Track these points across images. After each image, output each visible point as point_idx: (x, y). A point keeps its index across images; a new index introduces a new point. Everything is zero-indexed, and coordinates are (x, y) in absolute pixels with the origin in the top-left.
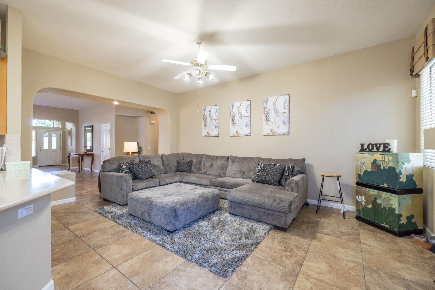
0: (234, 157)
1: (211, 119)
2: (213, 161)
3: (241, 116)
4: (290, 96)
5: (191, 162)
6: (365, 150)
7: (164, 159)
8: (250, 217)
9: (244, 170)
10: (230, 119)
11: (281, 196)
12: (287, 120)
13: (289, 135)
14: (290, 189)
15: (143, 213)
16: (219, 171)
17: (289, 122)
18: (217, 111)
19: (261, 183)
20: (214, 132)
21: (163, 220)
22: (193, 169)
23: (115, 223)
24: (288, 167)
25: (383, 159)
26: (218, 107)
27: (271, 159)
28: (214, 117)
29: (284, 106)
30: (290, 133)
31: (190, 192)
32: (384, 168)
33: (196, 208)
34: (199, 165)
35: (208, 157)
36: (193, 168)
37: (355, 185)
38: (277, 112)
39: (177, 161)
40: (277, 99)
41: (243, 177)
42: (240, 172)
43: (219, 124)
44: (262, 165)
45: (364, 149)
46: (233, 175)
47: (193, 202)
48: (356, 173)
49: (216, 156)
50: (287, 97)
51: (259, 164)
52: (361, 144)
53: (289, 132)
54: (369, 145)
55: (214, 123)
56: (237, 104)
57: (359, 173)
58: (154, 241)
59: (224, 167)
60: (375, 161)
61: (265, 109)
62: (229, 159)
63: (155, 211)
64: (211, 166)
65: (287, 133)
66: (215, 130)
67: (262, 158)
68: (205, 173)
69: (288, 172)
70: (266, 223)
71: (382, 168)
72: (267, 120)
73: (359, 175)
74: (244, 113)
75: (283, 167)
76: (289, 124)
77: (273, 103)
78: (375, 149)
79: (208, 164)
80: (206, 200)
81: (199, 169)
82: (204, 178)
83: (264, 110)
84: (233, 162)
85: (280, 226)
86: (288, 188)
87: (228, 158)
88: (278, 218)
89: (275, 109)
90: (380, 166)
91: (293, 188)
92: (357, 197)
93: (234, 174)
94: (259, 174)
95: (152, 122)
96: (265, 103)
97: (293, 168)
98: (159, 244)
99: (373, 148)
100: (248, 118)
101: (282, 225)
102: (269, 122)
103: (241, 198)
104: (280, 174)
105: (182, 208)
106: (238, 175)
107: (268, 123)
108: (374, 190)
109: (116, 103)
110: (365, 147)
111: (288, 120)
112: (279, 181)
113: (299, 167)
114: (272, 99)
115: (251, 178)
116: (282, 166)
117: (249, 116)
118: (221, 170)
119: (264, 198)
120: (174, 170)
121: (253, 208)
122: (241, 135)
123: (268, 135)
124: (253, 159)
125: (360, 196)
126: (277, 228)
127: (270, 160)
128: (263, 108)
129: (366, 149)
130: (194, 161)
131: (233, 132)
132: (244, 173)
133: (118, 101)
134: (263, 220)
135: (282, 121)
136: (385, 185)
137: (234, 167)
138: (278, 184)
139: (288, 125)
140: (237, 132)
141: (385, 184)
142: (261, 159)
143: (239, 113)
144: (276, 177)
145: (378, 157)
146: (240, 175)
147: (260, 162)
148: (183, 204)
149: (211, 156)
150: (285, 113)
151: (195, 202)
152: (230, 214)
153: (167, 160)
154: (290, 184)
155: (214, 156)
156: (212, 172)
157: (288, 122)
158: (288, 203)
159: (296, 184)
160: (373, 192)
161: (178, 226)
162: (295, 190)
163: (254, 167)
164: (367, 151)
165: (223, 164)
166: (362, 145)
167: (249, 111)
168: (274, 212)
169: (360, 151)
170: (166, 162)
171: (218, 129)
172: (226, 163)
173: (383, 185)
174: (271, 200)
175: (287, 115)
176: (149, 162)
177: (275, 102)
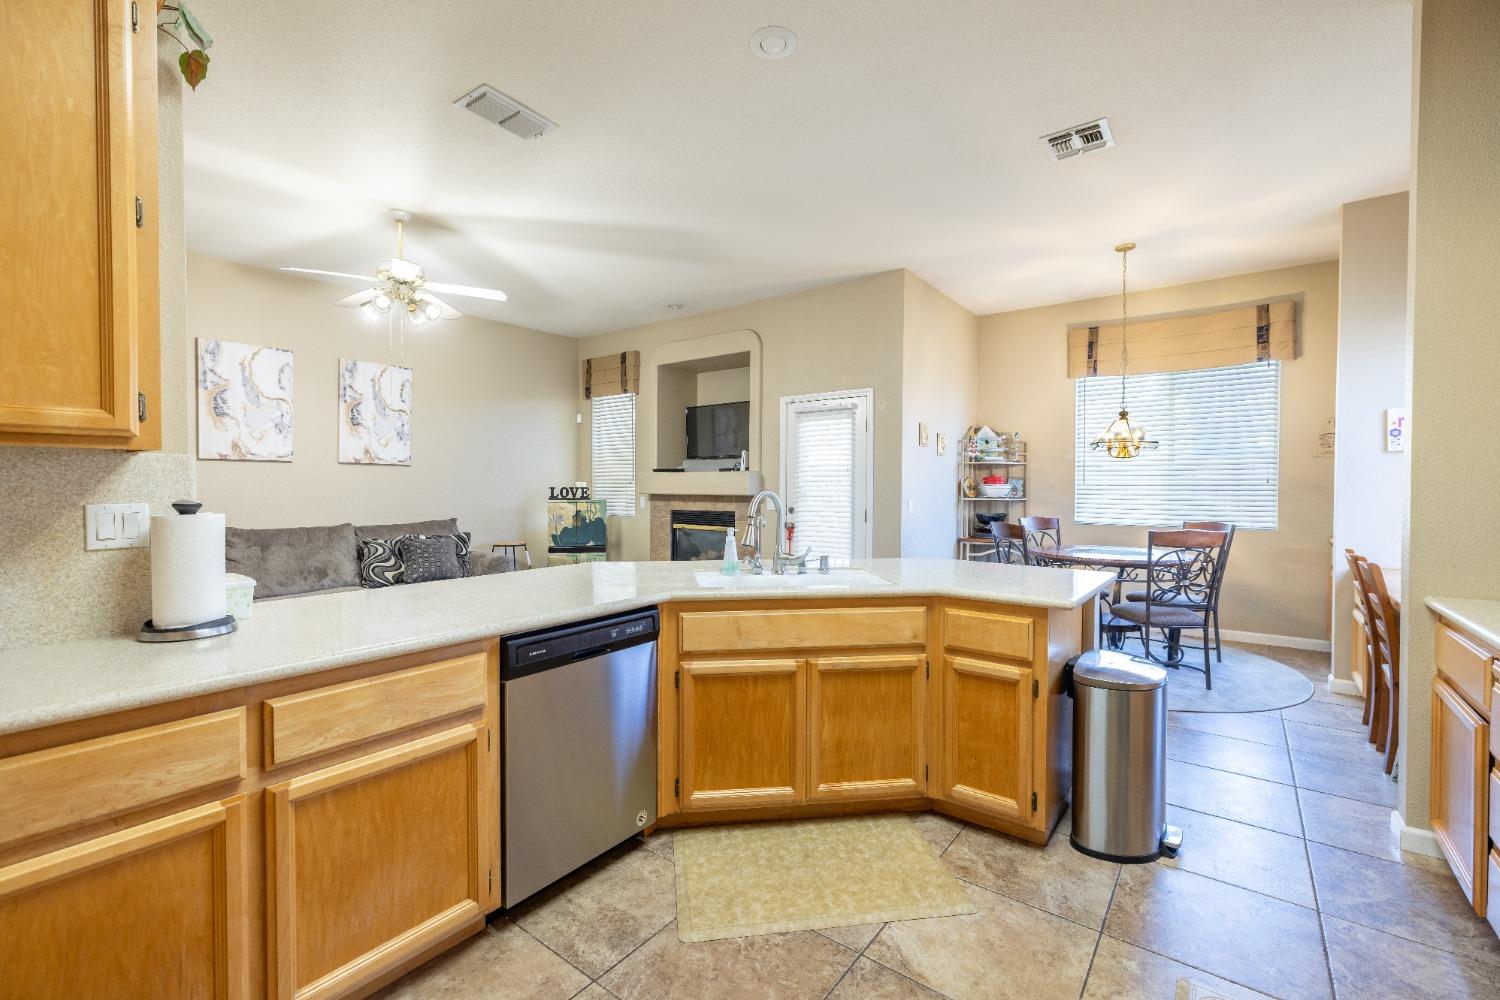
6: (556, 498)
12: (408, 429)
13: (410, 465)
25: (586, 509)
29: (401, 396)
32: (590, 520)
38: (382, 407)
45: (555, 495)
48: (551, 533)
50: (409, 374)
52: (550, 488)
53: (410, 458)
54: (561, 490)
56: (235, 351)
57: (554, 533)
60: (578, 512)
61: (349, 391)
65: (409, 462)
71: (588, 521)
72: (354, 422)
73: (554, 537)
77: (373, 380)
78: (570, 496)
83: (342, 393)
89: (377, 396)
90: (585, 519)
96: (347, 374)
99: (567, 493)
100: (287, 408)
110: (557, 492)
117: (290, 400)
123: (355, 463)
128: (342, 386)
129: (558, 495)
136: (591, 543)
140: (235, 446)
141: (591, 541)
142: (356, 528)
145: (583, 506)
150: (403, 411)
157: (410, 434)
164: (562, 499)
166: (552, 489)
167: (287, 384)
169: (549, 499)
173: (588, 545)
175: (407, 418)
177: (376, 380)
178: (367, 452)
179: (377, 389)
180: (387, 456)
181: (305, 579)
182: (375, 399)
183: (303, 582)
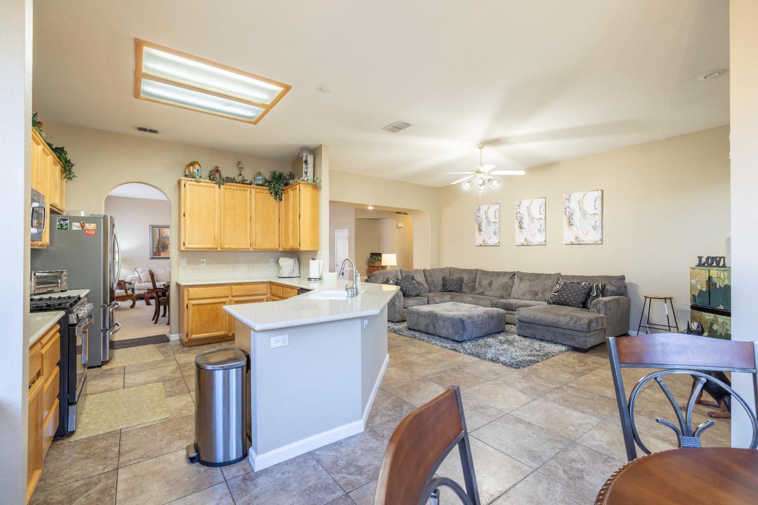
0: (521, 273)
1: (489, 222)
2: (492, 279)
3: (532, 219)
4: (602, 191)
5: (461, 280)
6: (703, 265)
7: (427, 275)
8: (543, 338)
9: (537, 290)
10: (517, 222)
11: (579, 315)
12: (599, 224)
13: (602, 244)
14: (596, 310)
15: (427, 325)
16: (501, 291)
17: (602, 227)
18: (497, 211)
19: (559, 304)
20: (493, 240)
21: (450, 331)
22: (465, 289)
23: (397, 335)
24: (597, 286)
25: (719, 276)
26: (497, 206)
27: (575, 276)
28: (492, 219)
29: (595, 206)
30: (604, 241)
31: (471, 309)
32: (720, 286)
33: (482, 324)
34: (472, 284)
35: (485, 273)
36: (464, 287)
37: (689, 309)
38: (584, 214)
39: (443, 278)
40: (584, 196)
41: (536, 299)
42: (531, 293)
43: (499, 229)
44: (562, 283)
45: (702, 263)
46: (520, 297)
47: (478, 317)
48: (691, 293)
49: (496, 272)
50: (599, 193)
51: (557, 283)
52: (698, 257)
53: (602, 240)
54: (708, 258)
55: (493, 227)
56: (525, 203)
57: (694, 293)
58: (446, 347)
59: (509, 286)
60: (710, 278)
61: (568, 209)
62: (516, 275)
63: (441, 323)
64: (490, 284)
65: (600, 242)
66: (494, 237)
67: (563, 274)
68: (482, 294)
69: (596, 292)
70: (563, 344)
71: (718, 287)
72: (571, 224)
73: (694, 296)
74: (536, 214)
75: (591, 285)
76: (602, 229)
77: (579, 201)
78: (714, 264)
79: (485, 282)
80: (491, 318)
81: (473, 289)
82: (483, 298)
83: (564, 211)
84: (521, 279)
85: (579, 346)
86: (593, 310)
87: (514, 275)
88: (576, 337)
89: (581, 209)
90: (716, 284)
91: (599, 310)
92: (692, 324)
93: (522, 295)
94: (556, 294)
95: (400, 225)
96: (567, 201)
97: (604, 287)
98: (450, 349)
100: (542, 222)
101: (581, 346)
102: (573, 227)
103: (532, 317)
104: (584, 294)
105: (469, 321)
106: (528, 296)
107: (571, 228)
108: (711, 314)
109: (370, 208)
110: (703, 260)
111: (601, 224)
112: (584, 302)
113: (615, 286)
114: (576, 197)
115: (546, 300)
116: (589, 284)
117: (544, 218)
118: (503, 290)
119: (560, 316)
120: (440, 289)
121: (546, 328)
122: (532, 244)
123: (571, 244)
124: (549, 276)
125: (695, 323)
126: (575, 349)
127: (573, 277)
128: (564, 208)
129: (704, 263)
130: (466, 278)
131: (520, 239)
132: (536, 294)
133: (372, 206)
134: (559, 341)
135: (591, 225)
137: (522, 286)
138: (582, 306)
139: (600, 231)
140: (526, 240)
141: (721, 306)
142: (562, 276)
143: (529, 214)
144: (578, 297)
145: (714, 272)
146: (531, 296)
147: (559, 280)
148: (470, 318)
149: (489, 272)
150: (595, 214)
151: (481, 318)
152: (519, 335)
153: (431, 276)
154: (596, 305)
155: (494, 272)
156: (491, 293)
157: (600, 226)
158: (586, 321)
159: (604, 304)
160: (709, 316)
161: (465, 337)
162: (603, 312)
163: (550, 286)
164: (706, 266)
165: (507, 283)
166: (700, 258)
167: (543, 212)
168: (572, 331)
169: (696, 266)
170: (429, 278)
171: (498, 236)
172: (511, 281)
173: (719, 308)
174: (568, 319)
175: (598, 218)
176: (413, 278)
177: (581, 201)
178: (576, 238)
179: (581, 206)
180: (587, 239)
181: (530, 294)
182: (580, 211)
183: (529, 296)
